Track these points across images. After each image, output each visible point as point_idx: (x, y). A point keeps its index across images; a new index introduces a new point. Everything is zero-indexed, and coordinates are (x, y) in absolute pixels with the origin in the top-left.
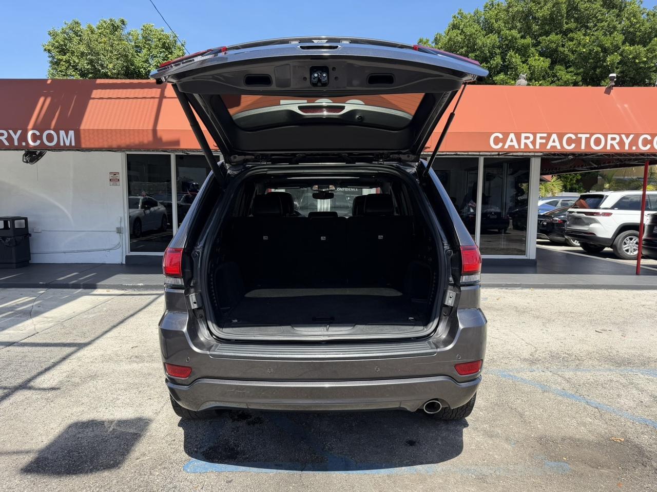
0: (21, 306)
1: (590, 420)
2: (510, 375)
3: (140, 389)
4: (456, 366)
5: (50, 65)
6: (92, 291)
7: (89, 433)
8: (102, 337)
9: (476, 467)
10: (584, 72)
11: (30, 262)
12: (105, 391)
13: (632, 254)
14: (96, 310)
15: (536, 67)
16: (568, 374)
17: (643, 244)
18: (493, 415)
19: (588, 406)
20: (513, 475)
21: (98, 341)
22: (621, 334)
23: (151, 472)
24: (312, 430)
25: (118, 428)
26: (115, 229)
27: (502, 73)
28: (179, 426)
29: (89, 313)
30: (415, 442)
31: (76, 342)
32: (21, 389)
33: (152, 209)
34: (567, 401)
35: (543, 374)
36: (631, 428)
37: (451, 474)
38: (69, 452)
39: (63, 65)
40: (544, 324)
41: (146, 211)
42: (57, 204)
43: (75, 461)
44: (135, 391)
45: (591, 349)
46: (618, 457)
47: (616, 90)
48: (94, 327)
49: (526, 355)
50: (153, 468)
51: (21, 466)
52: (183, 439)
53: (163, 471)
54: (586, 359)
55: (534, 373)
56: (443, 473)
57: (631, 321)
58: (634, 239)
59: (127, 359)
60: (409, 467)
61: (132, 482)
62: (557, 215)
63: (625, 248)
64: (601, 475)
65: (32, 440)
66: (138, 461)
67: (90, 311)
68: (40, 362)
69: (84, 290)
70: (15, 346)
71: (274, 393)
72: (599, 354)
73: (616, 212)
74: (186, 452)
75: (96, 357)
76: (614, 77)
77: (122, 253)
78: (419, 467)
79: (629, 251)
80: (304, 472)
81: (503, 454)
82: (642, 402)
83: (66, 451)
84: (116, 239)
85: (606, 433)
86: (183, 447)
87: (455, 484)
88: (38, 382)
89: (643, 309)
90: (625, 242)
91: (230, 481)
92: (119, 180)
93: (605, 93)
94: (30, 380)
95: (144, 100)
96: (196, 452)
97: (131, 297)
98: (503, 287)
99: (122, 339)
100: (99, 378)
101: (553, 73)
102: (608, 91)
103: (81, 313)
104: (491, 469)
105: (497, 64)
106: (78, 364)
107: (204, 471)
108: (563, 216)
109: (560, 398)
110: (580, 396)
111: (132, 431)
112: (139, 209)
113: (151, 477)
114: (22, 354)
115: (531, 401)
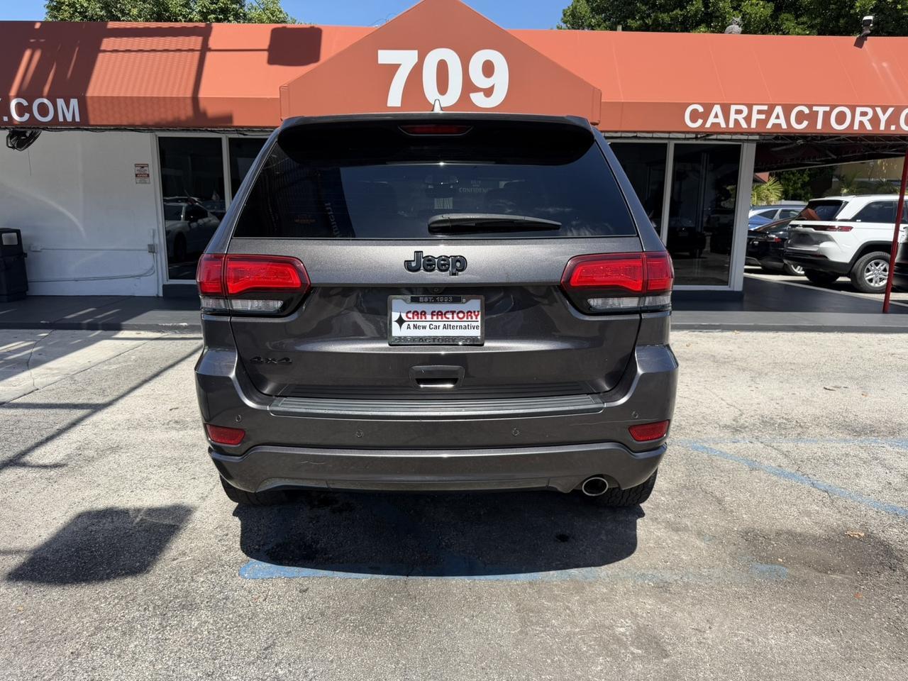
0: (15, 353)
1: (817, 508)
2: (704, 448)
3: (181, 466)
4: (630, 428)
5: (47, 10)
6: (115, 334)
7: (107, 524)
8: (129, 396)
9: (656, 571)
10: (821, 24)
11: (28, 293)
12: (131, 468)
13: (877, 285)
14: (121, 359)
15: (753, 16)
16: (786, 446)
17: (895, 271)
18: (679, 501)
19: (813, 489)
20: (707, 581)
21: (122, 401)
22: (860, 392)
23: (192, 577)
24: (423, 521)
25: (148, 519)
26: (146, 247)
27: (703, 25)
28: (234, 515)
29: (110, 364)
30: (568, 537)
31: (91, 402)
32: (11, 465)
33: (200, 221)
34: (785, 482)
35: (751, 445)
36: (875, 519)
37: (619, 581)
38: (77, 551)
39: (66, 11)
40: (753, 379)
41: (191, 225)
42: (61, 209)
43: (85, 563)
44: (173, 468)
45: (818, 412)
46: (856, 558)
47: (871, 40)
48: (117, 381)
49: (727, 420)
50: (195, 572)
51: (8, 569)
52: (240, 533)
53: (209, 577)
54: (811, 426)
55: (738, 445)
56: (607, 580)
57: (875, 376)
58: (880, 265)
59: (163, 425)
60: (559, 571)
61: (166, 592)
62: (773, 232)
63: (868, 276)
64: (832, 582)
65: (26, 533)
66: (175, 562)
67: (111, 361)
68: (40, 429)
69: (104, 332)
70: (4, 407)
71: (368, 467)
72: (830, 419)
73: (858, 225)
74: (243, 552)
75: (119, 422)
76: (870, 20)
77: (158, 281)
78: (574, 572)
79: (874, 281)
80: (410, 577)
81: (693, 555)
82: (890, 483)
83: (73, 550)
84: (148, 260)
85: (839, 526)
86: (239, 543)
87: (625, 594)
88: (35, 457)
89: (891, 359)
90: (868, 269)
91: (305, 591)
92: (148, 175)
93: (855, 45)
94: (24, 453)
95: (178, 54)
96: (258, 550)
97: (171, 341)
98: (696, 329)
99: (156, 398)
100: (122, 450)
101: (776, 24)
102: (859, 44)
103: (100, 363)
104: (675, 574)
105: (696, 12)
106: (94, 432)
107: (269, 577)
108: (781, 233)
109: (775, 478)
110: (803, 475)
111: (167, 522)
112: (182, 220)
113: (192, 584)
114: (14, 419)
115: (734, 482)
